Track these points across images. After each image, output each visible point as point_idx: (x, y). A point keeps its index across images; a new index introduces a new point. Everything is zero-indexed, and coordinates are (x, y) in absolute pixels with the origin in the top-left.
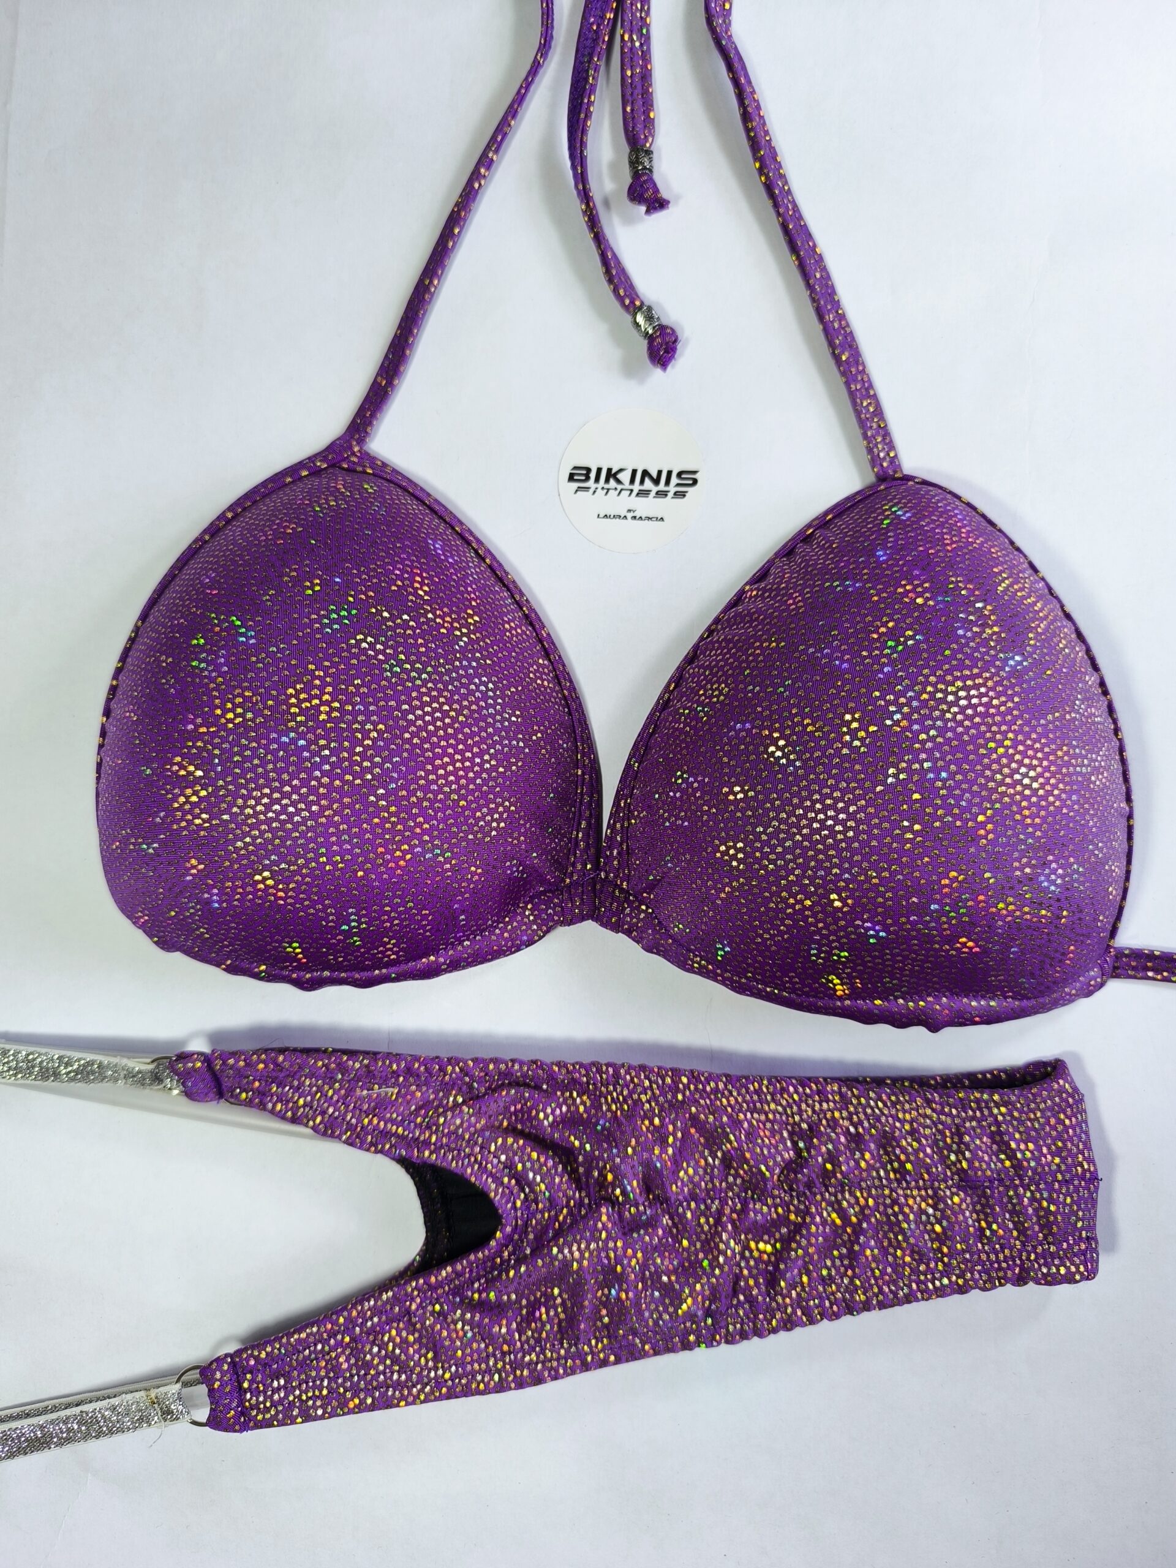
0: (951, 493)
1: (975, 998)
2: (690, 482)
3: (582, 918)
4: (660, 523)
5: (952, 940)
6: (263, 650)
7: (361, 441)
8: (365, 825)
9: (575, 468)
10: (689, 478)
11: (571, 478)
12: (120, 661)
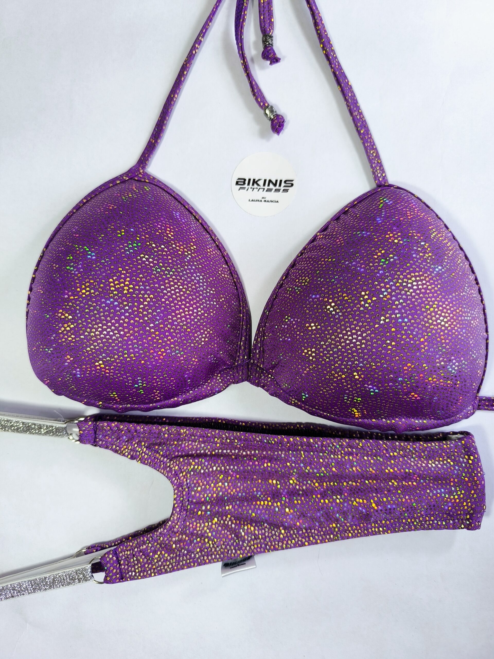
0: (410, 192)
1: (417, 419)
2: (290, 185)
3: (243, 381)
4: (277, 203)
5: (408, 394)
6: (98, 262)
7: (144, 168)
8: (144, 340)
9: (239, 179)
10: (289, 183)
11: (237, 183)
12: (36, 266)
